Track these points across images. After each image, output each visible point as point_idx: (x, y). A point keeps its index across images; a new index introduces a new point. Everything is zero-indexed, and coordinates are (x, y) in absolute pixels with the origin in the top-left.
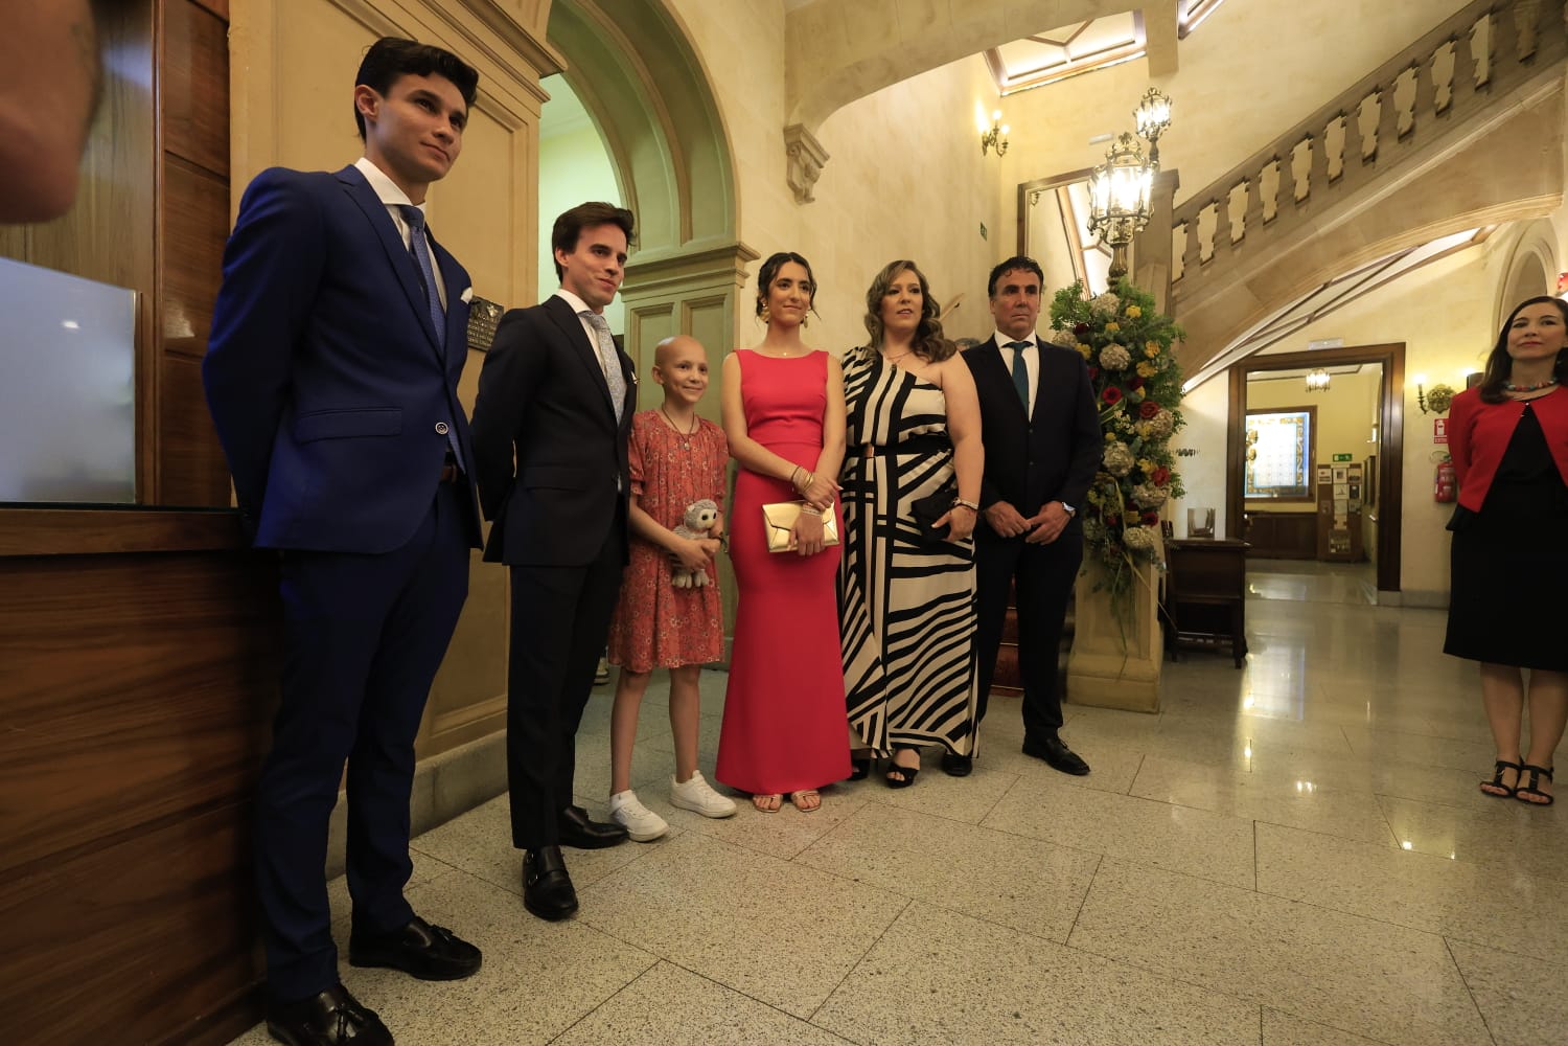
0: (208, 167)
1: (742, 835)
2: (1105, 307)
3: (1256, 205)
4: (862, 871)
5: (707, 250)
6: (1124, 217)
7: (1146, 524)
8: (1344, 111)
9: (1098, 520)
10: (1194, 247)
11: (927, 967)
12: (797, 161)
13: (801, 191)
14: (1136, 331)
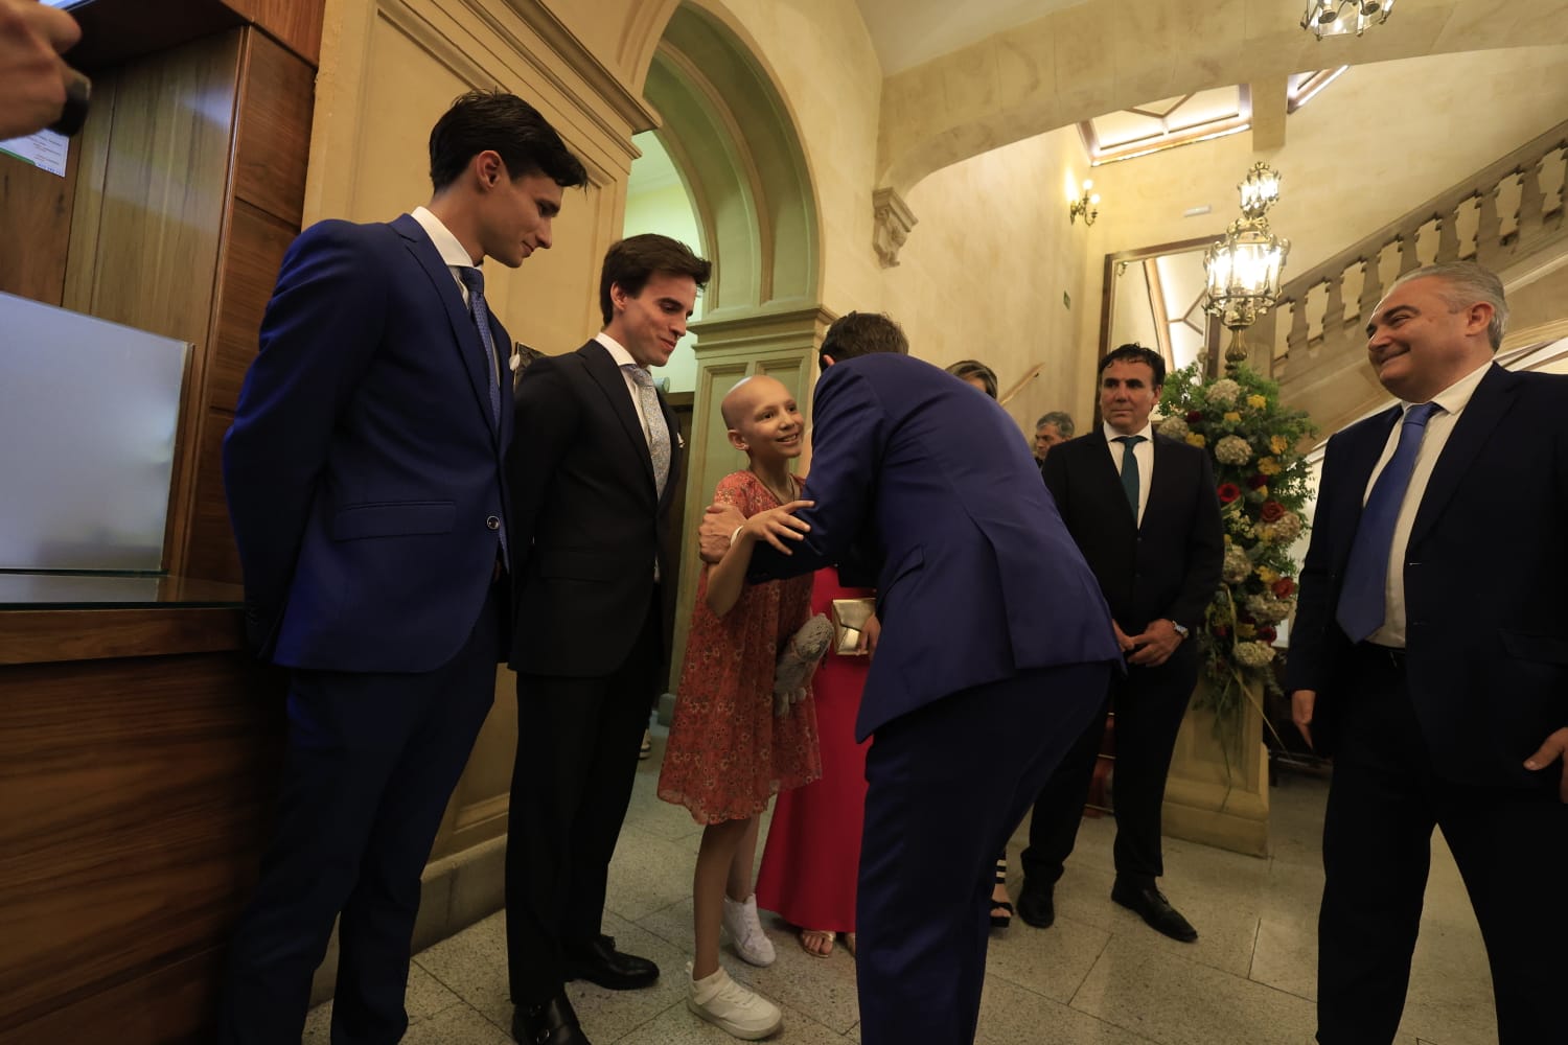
0: (281, 215)
2: (1224, 394)
3: (1374, 287)
5: (787, 311)
6: (1246, 298)
7: (1262, 639)
8: (1479, 191)
9: (1203, 630)
10: (1300, 326)
12: (885, 224)
13: (887, 254)
14: (1259, 424)
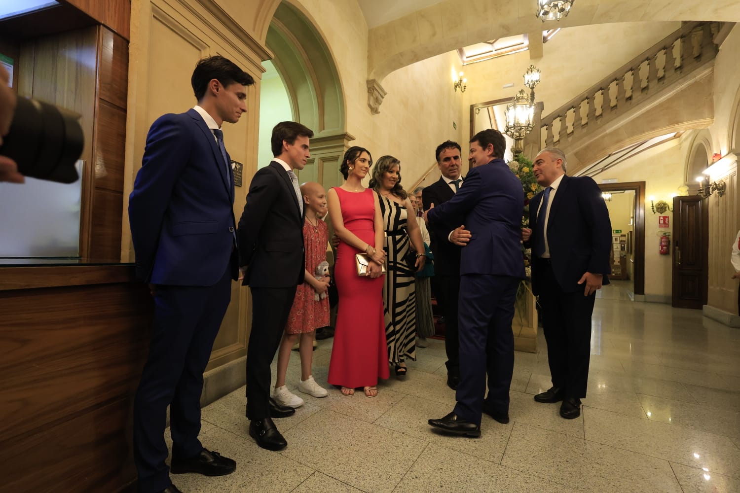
0: (117, 104)
1: (349, 411)
3: (578, 119)
4: (406, 429)
5: (331, 135)
6: (521, 127)
8: (617, 78)
10: (551, 136)
11: (438, 475)
12: (372, 95)
13: (374, 109)
14: (527, 179)
